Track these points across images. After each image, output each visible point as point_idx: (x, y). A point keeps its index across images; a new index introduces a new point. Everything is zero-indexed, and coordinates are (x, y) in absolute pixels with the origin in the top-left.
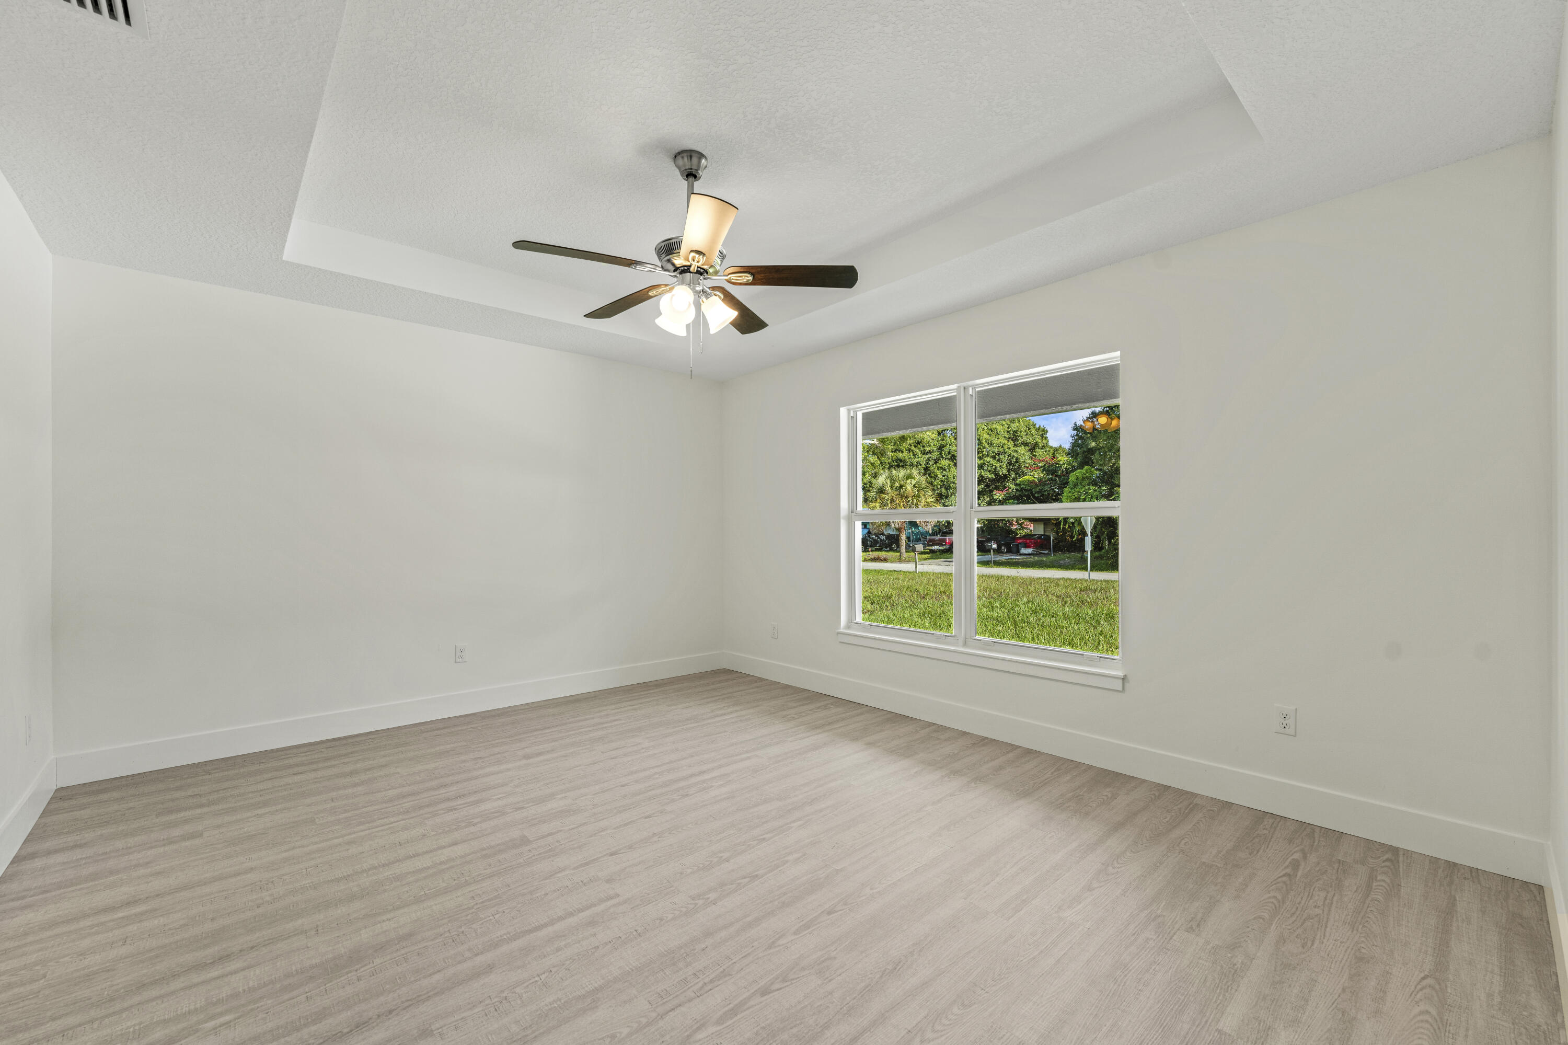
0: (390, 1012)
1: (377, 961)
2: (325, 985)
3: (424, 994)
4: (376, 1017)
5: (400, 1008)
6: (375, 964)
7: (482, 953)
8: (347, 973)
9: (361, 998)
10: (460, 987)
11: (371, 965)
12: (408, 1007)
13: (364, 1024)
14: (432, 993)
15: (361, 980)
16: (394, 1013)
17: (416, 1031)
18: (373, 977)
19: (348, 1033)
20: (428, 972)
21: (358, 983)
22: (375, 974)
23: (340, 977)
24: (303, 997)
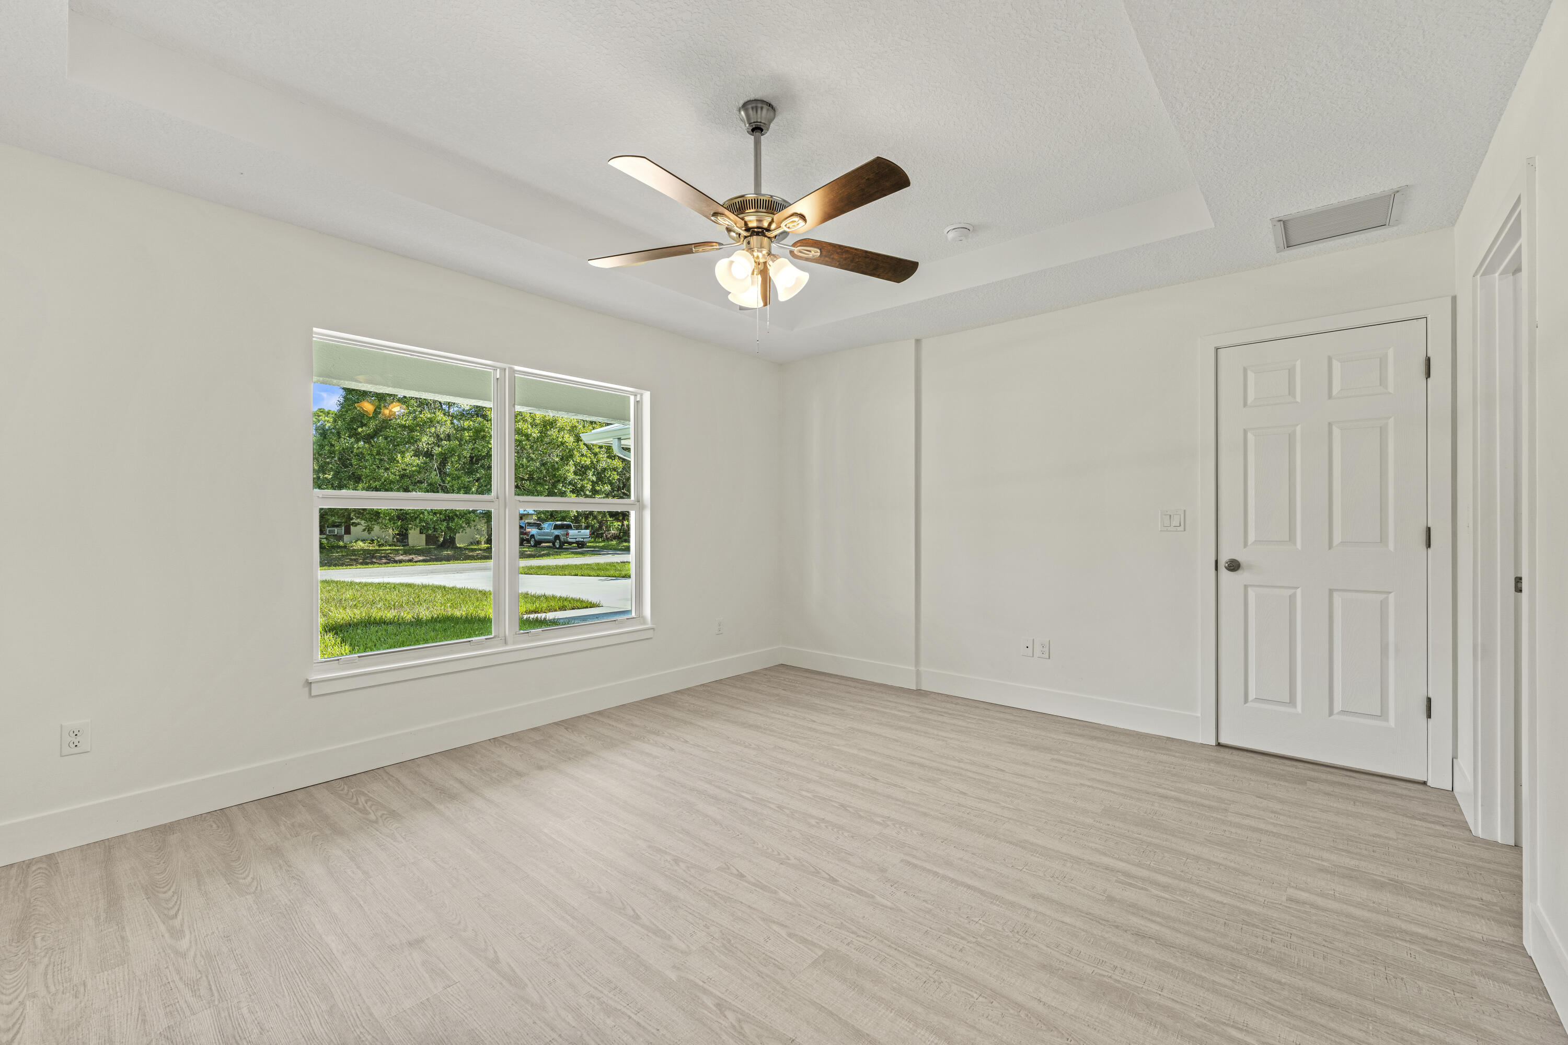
0: (1117, 927)
1: (1089, 970)
2: (1142, 988)
3: (1087, 918)
4: (1128, 932)
5: (1109, 923)
6: (1094, 969)
7: (1025, 907)
8: (1119, 981)
9: (1126, 952)
10: (1064, 902)
11: (1096, 971)
12: (1105, 920)
13: (1139, 935)
14: (1082, 914)
15: (1114, 966)
16: (1116, 924)
17: (1115, 905)
18: (1104, 959)
19: (1152, 939)
20: (1069, 927)
21: (1118, 966)
22: (1101, 961)
23: (1126, 983)
24: (1165, 993)
